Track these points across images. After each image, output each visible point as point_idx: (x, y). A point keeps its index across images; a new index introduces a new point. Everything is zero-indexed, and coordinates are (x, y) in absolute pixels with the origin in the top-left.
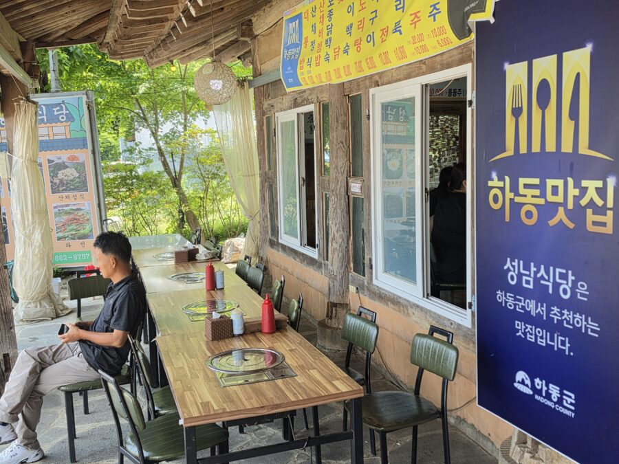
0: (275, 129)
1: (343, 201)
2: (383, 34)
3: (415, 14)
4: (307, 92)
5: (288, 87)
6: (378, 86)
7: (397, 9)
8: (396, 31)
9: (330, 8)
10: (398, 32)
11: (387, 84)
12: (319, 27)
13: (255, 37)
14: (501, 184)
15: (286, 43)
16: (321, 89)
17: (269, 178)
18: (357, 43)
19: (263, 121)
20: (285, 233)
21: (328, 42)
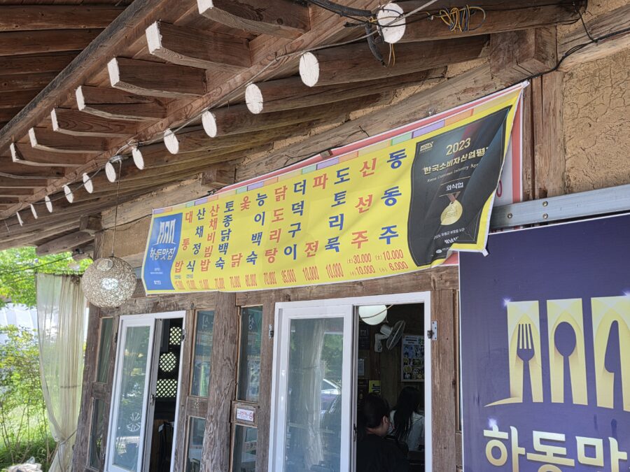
0: (117, 334)
1: (224, 430)
2: (310, 248)
3: (360, 234)
4: (176, 297)
5: (148, 289)
6: (290, 300)
7: (331, 226)
8: (331, 248)
9: (228, 213)
10: (334, 249)
11: (302, 299)
12: (208, 230)
13: (103, 230)
14: (505, 435)
15: (152, 243)
16: (200, 296)
17: (98, 391)
18: (270, 254)
19: (99, 323)
20: (114, 464)
21: (224, 248)
